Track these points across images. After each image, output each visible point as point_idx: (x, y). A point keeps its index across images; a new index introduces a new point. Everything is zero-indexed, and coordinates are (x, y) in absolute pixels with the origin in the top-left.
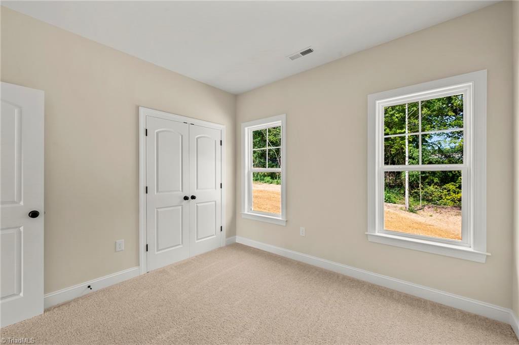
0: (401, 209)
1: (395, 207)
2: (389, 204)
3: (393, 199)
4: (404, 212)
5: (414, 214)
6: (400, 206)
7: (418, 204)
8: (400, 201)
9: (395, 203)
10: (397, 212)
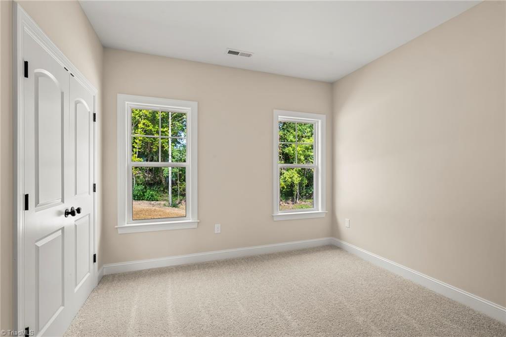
0: (165, 205)
1: (159, 204)
2: (152, 202)
3: (156, 197)
4: (168, 208)
5: (176, 209)
6: (163, 203)
7: (176, 199)
8: (161, 198)
9: (157, 201)
10: (162, 209)
